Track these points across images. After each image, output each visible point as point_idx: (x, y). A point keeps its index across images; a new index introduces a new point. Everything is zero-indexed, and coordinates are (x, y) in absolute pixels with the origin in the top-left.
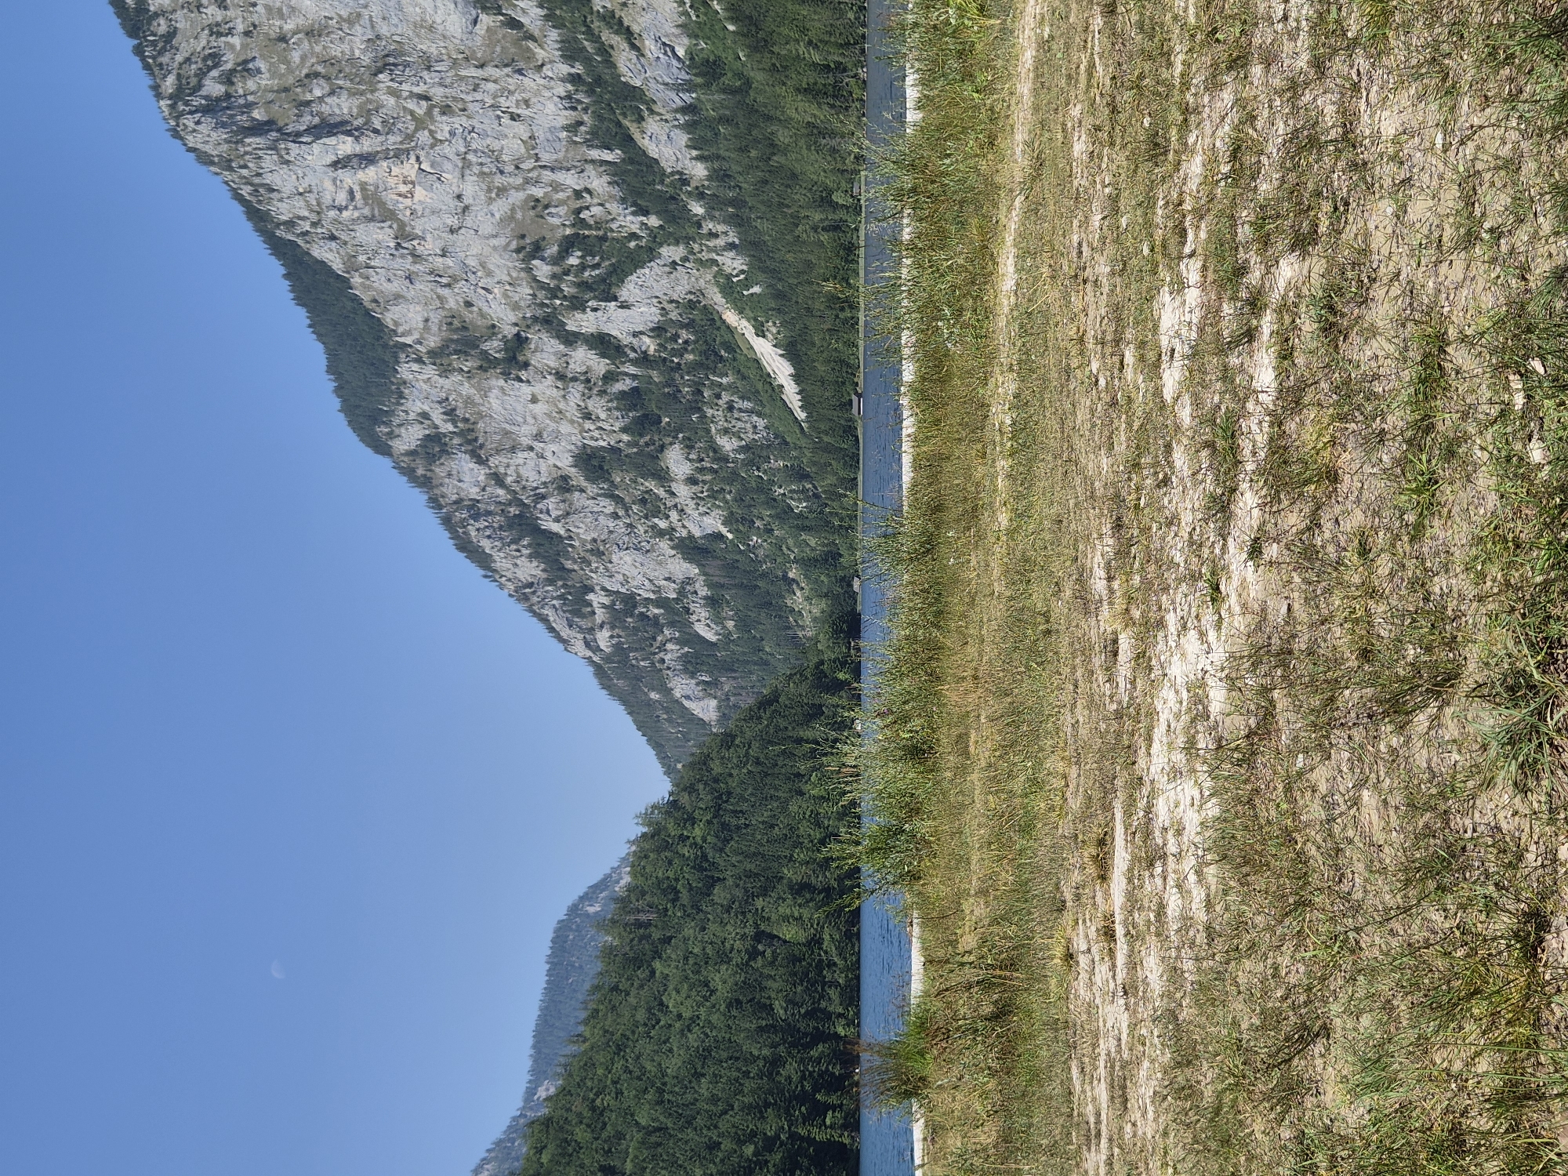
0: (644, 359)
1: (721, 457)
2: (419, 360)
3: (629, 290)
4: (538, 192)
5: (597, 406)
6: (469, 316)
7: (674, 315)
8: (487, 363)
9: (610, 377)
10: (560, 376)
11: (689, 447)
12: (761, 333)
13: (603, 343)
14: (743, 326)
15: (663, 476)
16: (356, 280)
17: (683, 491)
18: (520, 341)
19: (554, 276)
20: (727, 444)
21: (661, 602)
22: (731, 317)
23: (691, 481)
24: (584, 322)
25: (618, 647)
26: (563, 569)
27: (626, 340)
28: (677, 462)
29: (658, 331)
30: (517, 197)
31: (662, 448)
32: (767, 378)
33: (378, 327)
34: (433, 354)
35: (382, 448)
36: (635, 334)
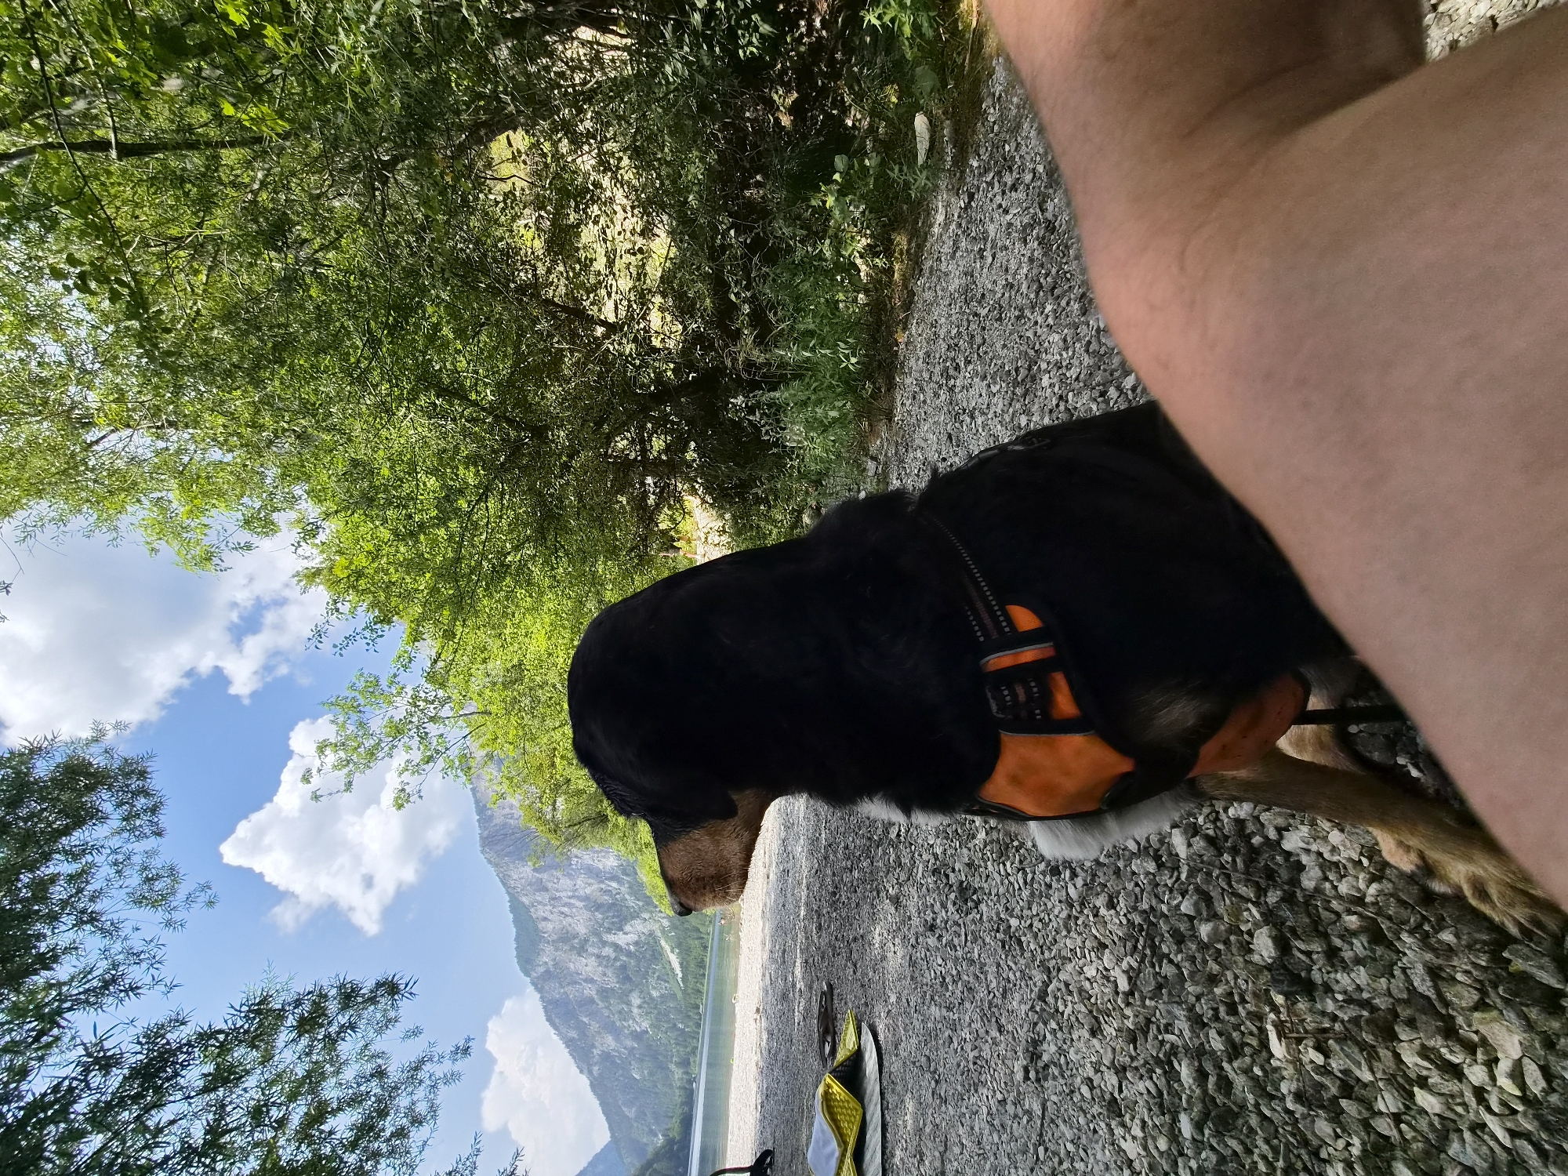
0: (629, 954)
1: (652, 998)
2: (548, 943)
3: (628, 928)
4: (603, 886)
5: (609, 973)
6: (570, 929)
7: (643, 939)
8: (573, 948)
9: (616, 959)
10: (598, 956)
11: (641, 992)
12: (672, 952)
13: (616, 947)
14: (667, 948)
15: (629, 1004)
16: (532, 910)
17: (635, 1011)
18: (586, 941)
19: (603, 919)
20: (655, 994)
21: (620, 1058)
22: (663, 943)
23: (640, 1007)
24: (610, 938)
25: (600, 1074)
26: (585, 1035)
27: (624, 946)
28: (636, 1000)
29: (636, 943)
30: (596, 886)
31: (631, 991)
32: (672, 970)
33: (536, 929)
34: (553, 941)
35: (527, 973)
36: (628, 944)
